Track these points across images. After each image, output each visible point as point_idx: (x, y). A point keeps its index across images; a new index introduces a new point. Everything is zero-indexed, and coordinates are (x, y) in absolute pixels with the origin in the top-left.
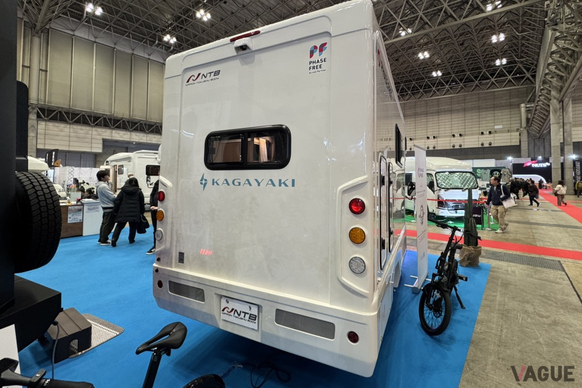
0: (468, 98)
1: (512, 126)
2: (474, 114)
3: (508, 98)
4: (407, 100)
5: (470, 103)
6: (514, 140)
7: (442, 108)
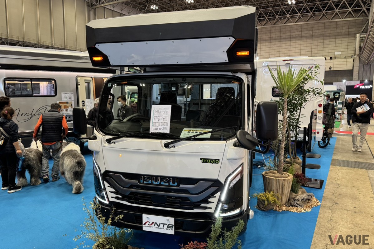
0: (316, 26)
1: (349, 52)
2: (319, 41)
3: (348, 28)
4: (264, 25)
5: (317, 31)
6: (348, 66)
7: (294, 34)
